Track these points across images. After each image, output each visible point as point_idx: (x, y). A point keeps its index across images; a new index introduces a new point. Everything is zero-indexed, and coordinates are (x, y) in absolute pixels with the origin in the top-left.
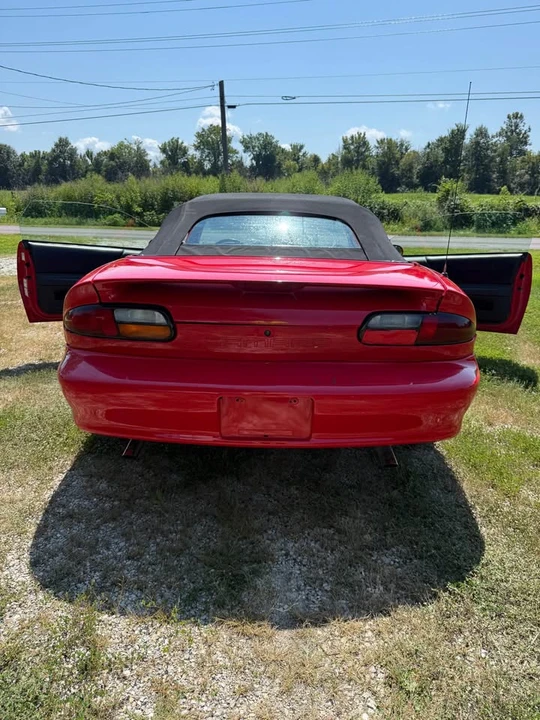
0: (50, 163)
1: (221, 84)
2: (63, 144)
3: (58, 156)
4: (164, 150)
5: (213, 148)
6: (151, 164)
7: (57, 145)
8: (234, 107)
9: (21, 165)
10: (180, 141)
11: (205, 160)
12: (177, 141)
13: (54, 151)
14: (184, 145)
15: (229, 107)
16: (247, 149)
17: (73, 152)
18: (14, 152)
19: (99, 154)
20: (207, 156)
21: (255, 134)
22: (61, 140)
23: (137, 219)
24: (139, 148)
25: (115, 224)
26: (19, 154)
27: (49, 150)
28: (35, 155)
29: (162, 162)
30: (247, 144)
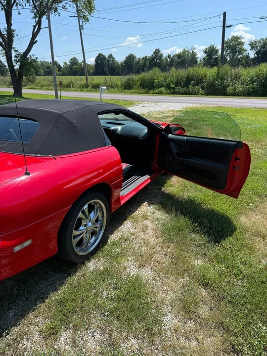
0: (150, 62)
1: (225, 14)
2: (157, 52)
3: (155, 58)
4: (205, 52)
5: (232, 49)
6: (198, 60)
7: (154, 53)
8: (230, 26)
9: (138, 63)
10: (215, 47)
11: (227, 56)
12: (213, 47)
13: (152, 56)
14: (217, 48)
15: (227, 27)
16: (252, 48)
17: (161, 55)
18: (135, 58)
19: (174, 56)
20: (229, 54)
21: (258, 39)
22: (156, 50)
23: (172, 91)
24: (193, 52)
25: (161, 93)
26: (138, 58)
27: (150, 56)
28: (145, 59)
29: (204, 59)
30: (253, 46)
